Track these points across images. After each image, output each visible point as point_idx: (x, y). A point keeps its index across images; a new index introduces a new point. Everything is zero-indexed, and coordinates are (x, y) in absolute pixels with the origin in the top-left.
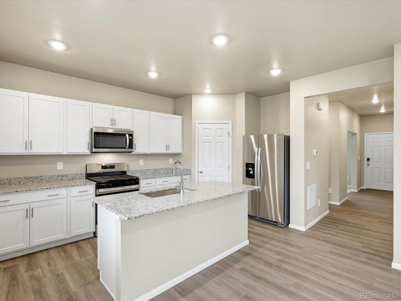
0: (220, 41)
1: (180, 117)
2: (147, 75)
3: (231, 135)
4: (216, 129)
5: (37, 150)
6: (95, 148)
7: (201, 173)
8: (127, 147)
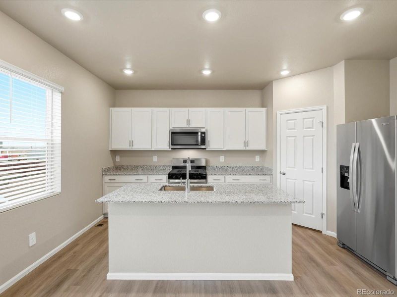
0: (212, 17)
1: (264, 109)
2: (202, 73)
3: (325, 125)
4: (304, 119)
5: (136, 147)
6: (172, 145)
7: (284, 174)
8: (199, 144)
